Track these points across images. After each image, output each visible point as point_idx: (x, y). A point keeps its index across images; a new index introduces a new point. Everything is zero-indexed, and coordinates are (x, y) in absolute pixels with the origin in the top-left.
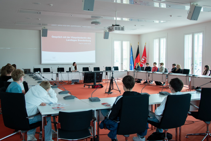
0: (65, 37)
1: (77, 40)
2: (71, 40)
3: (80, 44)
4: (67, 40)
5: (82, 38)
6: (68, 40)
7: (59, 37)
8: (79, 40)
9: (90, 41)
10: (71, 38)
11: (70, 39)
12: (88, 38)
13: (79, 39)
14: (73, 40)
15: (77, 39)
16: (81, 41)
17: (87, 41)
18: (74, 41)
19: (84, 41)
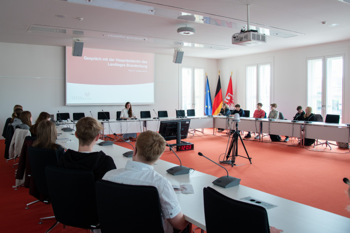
0: (107, 59)
1: (125, 65)
2: (116, 65)
3: (131, 71)
4: (109, 64)
5: (133, 61)
6: (111, 65)
7: (96, 59)
8: (128, 65)
9: (146, 68)
10: (115, 60)
11: (115, 62)
12: (144, 62)
13: (128, 63)
14: (119, 65)
15: (125, 63)
16: (131, 66)
17: (140, 66)
18: (121, 65)
19: (136, 66)
